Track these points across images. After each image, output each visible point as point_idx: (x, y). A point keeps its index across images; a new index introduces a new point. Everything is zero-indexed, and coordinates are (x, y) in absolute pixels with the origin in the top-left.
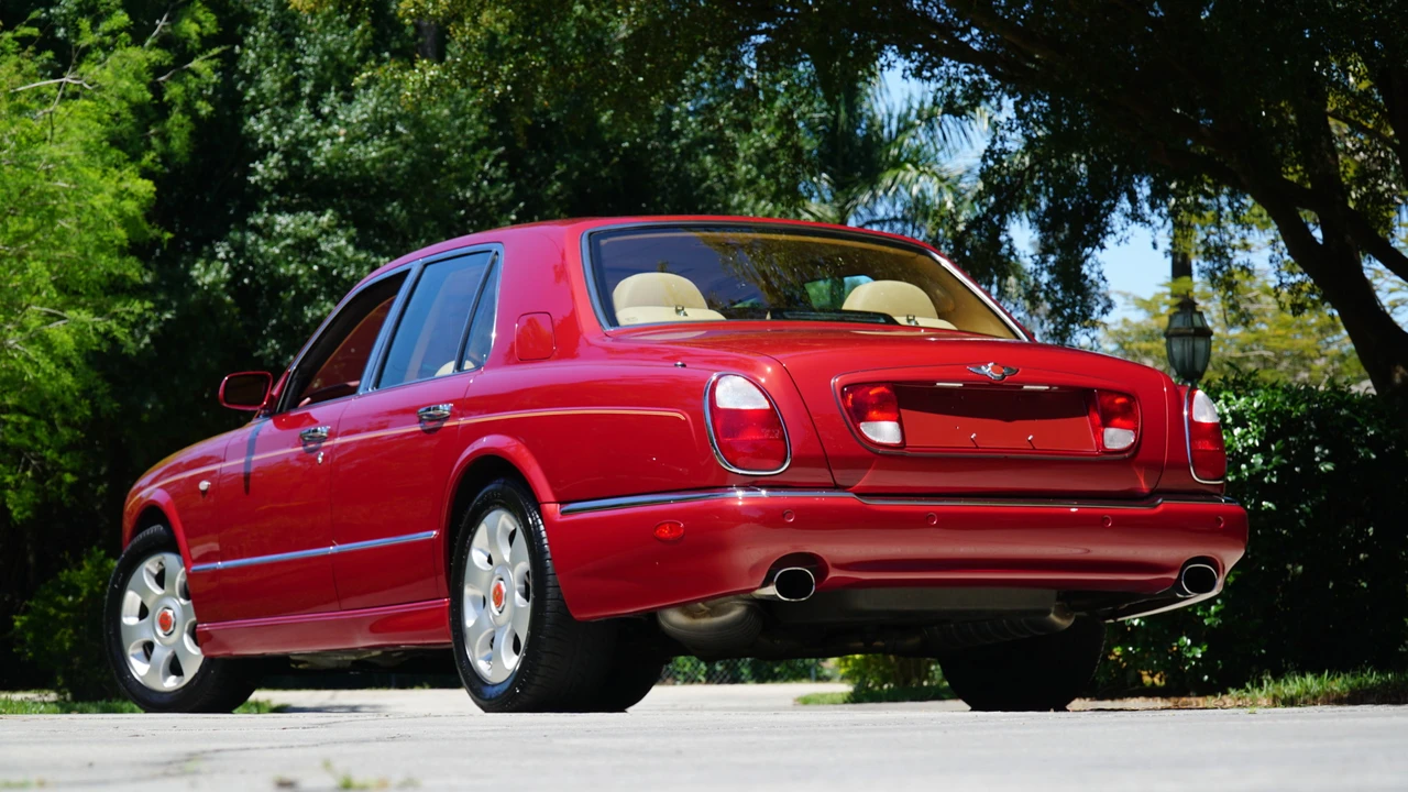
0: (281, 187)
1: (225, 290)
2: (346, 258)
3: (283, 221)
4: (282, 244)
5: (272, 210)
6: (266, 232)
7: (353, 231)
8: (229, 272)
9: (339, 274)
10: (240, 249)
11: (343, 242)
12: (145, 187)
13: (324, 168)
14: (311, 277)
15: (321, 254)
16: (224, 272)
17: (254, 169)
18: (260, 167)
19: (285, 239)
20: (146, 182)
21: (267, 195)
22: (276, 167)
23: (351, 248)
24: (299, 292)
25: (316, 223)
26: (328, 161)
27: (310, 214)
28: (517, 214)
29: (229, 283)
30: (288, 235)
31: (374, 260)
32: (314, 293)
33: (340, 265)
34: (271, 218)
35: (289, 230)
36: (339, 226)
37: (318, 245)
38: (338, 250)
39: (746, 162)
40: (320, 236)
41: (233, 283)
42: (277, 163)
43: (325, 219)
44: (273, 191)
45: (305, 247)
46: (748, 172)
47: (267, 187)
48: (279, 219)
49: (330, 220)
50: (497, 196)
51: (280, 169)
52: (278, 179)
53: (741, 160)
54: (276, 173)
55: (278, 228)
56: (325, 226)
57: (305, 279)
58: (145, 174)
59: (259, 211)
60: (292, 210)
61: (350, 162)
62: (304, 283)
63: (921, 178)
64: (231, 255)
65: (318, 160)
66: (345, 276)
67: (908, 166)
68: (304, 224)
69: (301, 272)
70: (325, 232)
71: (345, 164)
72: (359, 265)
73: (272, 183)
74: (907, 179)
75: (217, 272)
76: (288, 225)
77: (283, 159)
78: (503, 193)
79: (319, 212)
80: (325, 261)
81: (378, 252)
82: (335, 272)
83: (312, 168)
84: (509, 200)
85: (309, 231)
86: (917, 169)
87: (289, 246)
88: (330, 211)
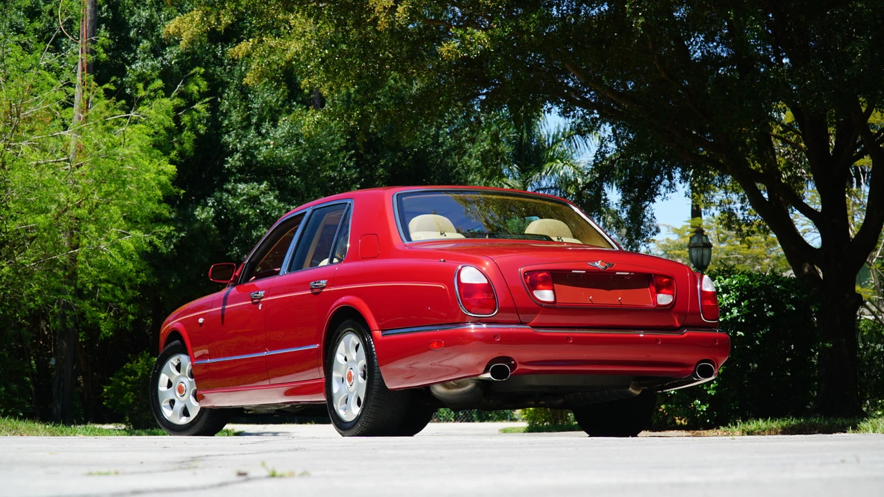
0: (241, 170)
1: (212, 222)
2: (273, 206)
3: (241, 187)
4: (241, 199)
5: (235, 182)
6: (233, 193)
7: (277, 192)
8: (214, 212)
9: (270, 214)
10: (219, 201)
11: (272, 198)
12: (172, 169)
13: (263, 161)
14: (255, 215)
15: (261, 204)
16: (211, 213)
17: (228, 161)
18: (230, 160)
19: (242, 196)
20: (172, 166)
21: (234, 174)
22: (238, 160)
23: (276, 201)
24: (250, 223)
25: (258, 188)
26: (265, 157)
27: (255, 183)
28: (360, 185)
29: (214, 218)
30: (244, 194)
31: (288, 207)
32: (257, 224)
33: (270, 209)
34: (236, 185)
35: (245, 191)
36: (270, 190)
37: (259, 199)
38: (269, 202)
39: (476, 159)
40: (261, 195)
41: (216, 218)
42: (239, 158)
43: (264, 186)
44: (237, 172)
45: (253, 201)
46: (477, 164)
47: (234, 170)
48: (240, 186)
49: (265, 187)
50: (350, 175)
51: (240, 161)
52: (240, 166)
53: (473, 158)
54: (238, 163)
55: (239, 191)
56: (263, 190)
57: (253, 216)
58: (172, 162)
59: (229, 182)
60: (246, 182)
61: (276, 158)
62: (252, 218)
63: (565, 167)
64: (215, 204)
65: (260, 156)
66: (273, 215)
67: (558, 161)
68: (253, 189)
69: (250, 213)
70: (263, 193)
71: (273, 159)
72: (280, 210)
73: (236, 168)
74: (558, 167)
75: (208, 212)
76: (244, 189)
77: (242, 156)
78: (353, 174)
79: (260, 183)
80: (263, 207)
81: (290, 203)
82: (268, 213)
83: (257, 161)
84: (356, 178)
85: (255, 192)
86: (563, 162)
87: (244, 199)
88: (266, 182)
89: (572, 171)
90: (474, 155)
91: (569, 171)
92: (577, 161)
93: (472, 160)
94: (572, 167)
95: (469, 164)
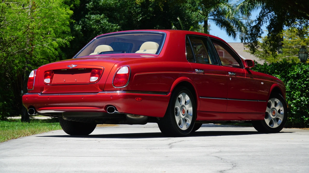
0: (92, 9)
1: (80, 31)
2: (106, 24)
3: (93, 16)
4: (93, 21)
5: (90, 14)
6: (89, 19)
7: (108, 19)
8: (81, 27)
9: (105, 28)
10: (83, 22)
11: (106, 21)
12: (71, 12)
13: (101, 5)
14: (99, 28)
15: (101, 23)
16: (80, 27)
17: (87, 5)
18: (88, 5)
19: (93, 20)
21: (89, 11)
22: (91, 5)
23: (107, 22)
24: (96, 31)
25: (100, 17)
26: (103, 4)
27: (98, 15)
28: (142, 15)
29: (81, 30)
30: (94, 19)
31: (112, 25)
32: (99, 32)
33: (105, 26)
34: (90, 16)
35: (94, 18)
36: (105, 18)
37: (100, 21)
38: (104, 23)
39: (189, 3)
40: (101, 19)
42: (92, 4)
43: (102, 16)
44: (91, 10)
45: (98, 22)
46: (190, 6)
47: (90, 9)
48: (92, 16)
49: (103, 16)
50: (137, 11)
51: (92, 5)
52: (92, 8)
53: (188, 3)
54: (91, 6)
55: (92, 18)
56: (102, 17)
57: (98, 29)
58: (71, 9)
59: (88, 14)
60: (94, 14)
61: (107, 4)
62: (97, 30)
63: (224, 6)
64: (82, 24)
65: (100, 3)
66: (106, 28)
67: (222, 3)
68: (97, 17)
69: (97, 27)
70: (102, 19)
71: (106, 4)
72: (109, 26)
73: (90, 8)
74: (221, 6)
75: (79, 27)
76: (94, 17)
77: (93, 3)
78: (139, 10)
79: (101, 15)
80: (102, 25)
81: (113, 23)
82: (104, 27)
83: (99, 5)
84: (140, 12)
85: (98, 18)
86: (223, 4)
87: (94, 22)
88: (103, 14)
89: (227, 8)
90: (188, 2)
91: (226, 8)
92: (230, 3)
93: (188, 4)
94: (227, 6)
95: (186, 6)
